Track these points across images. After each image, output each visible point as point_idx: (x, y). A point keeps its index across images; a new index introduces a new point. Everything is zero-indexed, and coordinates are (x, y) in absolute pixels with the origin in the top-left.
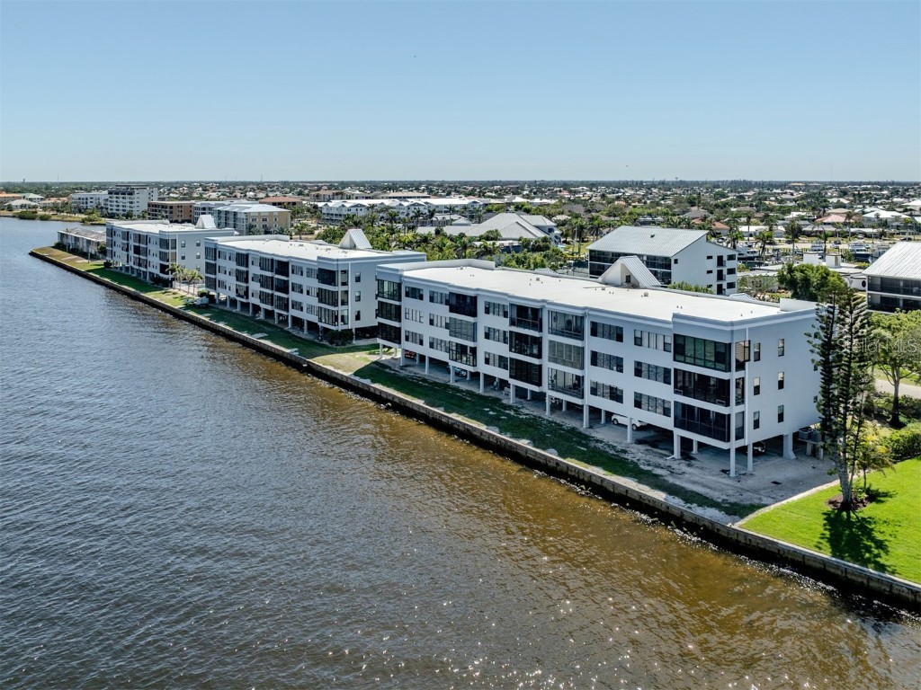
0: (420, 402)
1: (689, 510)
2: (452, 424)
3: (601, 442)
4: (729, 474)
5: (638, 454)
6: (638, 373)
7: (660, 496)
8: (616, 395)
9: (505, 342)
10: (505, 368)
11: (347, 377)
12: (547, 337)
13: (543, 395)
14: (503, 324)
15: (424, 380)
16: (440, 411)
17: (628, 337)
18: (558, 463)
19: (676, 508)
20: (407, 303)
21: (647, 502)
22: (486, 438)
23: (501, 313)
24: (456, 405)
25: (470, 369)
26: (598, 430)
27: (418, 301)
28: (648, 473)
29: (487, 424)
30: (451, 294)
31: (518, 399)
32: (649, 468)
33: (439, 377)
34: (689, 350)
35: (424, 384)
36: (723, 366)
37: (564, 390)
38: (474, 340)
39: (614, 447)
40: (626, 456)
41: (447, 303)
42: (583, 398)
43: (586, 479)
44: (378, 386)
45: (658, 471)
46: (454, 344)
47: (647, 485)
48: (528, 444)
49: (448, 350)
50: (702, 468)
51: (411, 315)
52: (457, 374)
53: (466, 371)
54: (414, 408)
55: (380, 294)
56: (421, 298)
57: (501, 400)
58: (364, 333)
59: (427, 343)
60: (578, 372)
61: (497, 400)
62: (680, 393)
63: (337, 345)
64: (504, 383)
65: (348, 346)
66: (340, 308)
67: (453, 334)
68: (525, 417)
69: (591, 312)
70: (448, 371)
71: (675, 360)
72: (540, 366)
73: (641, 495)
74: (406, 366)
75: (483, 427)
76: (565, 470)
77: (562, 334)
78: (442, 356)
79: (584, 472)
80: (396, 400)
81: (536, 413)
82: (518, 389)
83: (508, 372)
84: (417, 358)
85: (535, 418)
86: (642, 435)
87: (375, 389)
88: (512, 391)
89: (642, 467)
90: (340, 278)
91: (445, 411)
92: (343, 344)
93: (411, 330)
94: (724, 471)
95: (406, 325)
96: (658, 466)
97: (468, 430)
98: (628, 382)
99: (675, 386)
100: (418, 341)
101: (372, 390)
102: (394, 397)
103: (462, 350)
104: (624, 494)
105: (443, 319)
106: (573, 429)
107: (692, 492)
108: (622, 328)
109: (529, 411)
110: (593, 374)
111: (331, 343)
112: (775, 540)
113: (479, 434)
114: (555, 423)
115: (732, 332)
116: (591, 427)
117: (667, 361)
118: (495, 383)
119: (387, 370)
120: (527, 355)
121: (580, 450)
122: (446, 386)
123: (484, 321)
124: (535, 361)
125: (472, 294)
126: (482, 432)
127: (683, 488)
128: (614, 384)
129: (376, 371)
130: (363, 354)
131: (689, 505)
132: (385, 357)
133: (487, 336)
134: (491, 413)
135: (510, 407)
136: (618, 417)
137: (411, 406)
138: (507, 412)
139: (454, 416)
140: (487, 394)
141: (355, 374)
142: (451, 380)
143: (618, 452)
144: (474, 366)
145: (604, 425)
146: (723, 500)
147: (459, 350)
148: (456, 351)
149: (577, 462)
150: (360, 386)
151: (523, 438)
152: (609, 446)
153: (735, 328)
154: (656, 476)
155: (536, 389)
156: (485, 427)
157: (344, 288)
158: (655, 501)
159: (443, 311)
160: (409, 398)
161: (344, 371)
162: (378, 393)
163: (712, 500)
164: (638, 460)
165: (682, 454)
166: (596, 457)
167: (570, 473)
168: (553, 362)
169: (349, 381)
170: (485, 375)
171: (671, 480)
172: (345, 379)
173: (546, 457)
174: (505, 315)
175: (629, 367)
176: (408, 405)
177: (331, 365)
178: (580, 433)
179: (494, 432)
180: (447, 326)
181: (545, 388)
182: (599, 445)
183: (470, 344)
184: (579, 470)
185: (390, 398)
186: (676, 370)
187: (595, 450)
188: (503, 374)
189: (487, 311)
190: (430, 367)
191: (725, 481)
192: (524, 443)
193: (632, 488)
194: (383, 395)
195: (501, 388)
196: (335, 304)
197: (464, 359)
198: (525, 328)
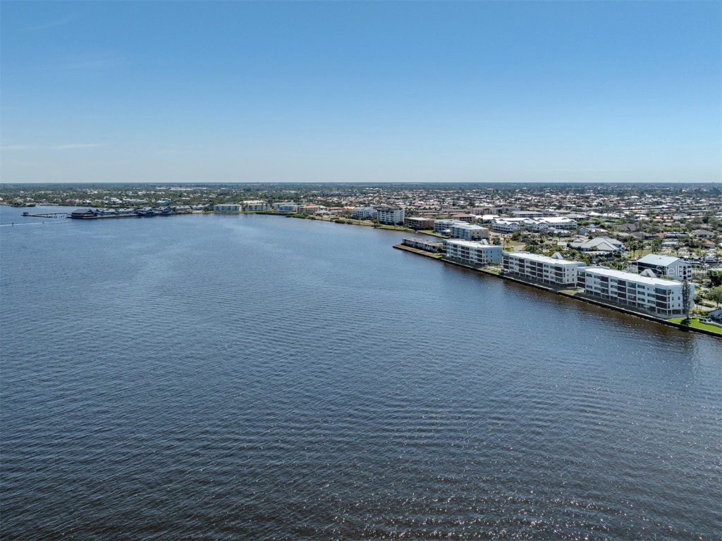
8: (644, 300)
9: (616, 288)
12: (627, 288)
13: (626, 301)
14: (616, 284)
17: (646, 288)
20: (586, 278)
30: (601, 276)
34: (658, 291)
36: (666, 294)
37: (631, 299)
41: (599, 278)
42: (636, 301)
46: (602, 289)
49: (600, 290)
51: (588, 281)
53: (605, 295)
55: (578, 275)
56: (592, 277)
59: (593, 288)
60: (635, 295)
66: (562, 278)
67: (601, 286)
69: (637, 282)
71: (656, 293)
72: (626, 294)
77: (631, 287)
78: (598, 291)
84: (590, 292)
93: (588, 285)
95: (587, 283)
98: (646, 298)
99: (656, 298)
100: (591, 288)
103: (603, 291)
105: (599, 282)
108: (645, 286)
110: (638, 296)
117: (654, 293)
120: (622, 291)
123: (611, 283)
124: (624, 293)
128: (643, 298)
132: (579, 292)
133: (611, 287)
136: (644, 305)
144: (607, 294)
157: (564, 272)
159: (598, 280)
168: (629, 293)
170: (611, 296)
174: (616, 282)
175: (646, 295)
180: (599, 284)
181: (627, 299)
183: (607, 289)
186: (656, 295)
188: (616, 296)
189: (611, 281)
198: (621, 285)
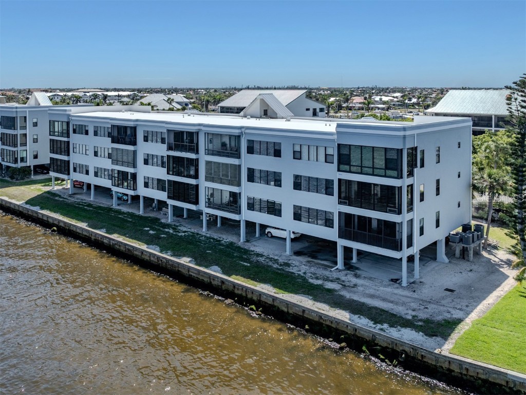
0: (83, 225)
1: (382, 333)
2: (114, 245)
3: (262, 256)
4: (400, 284)
5: (301, 266)
6: (297, 186)
7: (342, 315)
8: (274, 209)
9: (162, 166)
10: (164, 190)
11: (19, 206)
12: (204, 158)
13: (200, 213)
14: (161, 150)
15: (90, 205)
16: (101, 232)
17: (286, 152)
18: (223, 282)
19: (366, 331)
20: (75, 139)
21: (328, 323)
22: (147, 258)
23: (159, 140)
24: (118, 227)
25: (131, 193)
26: (254, 243)
27: (84, 136)
28: (319, 288)
29: (148, 243)
30: (113, 126)
31: (175, 218)
32: (319, 282)
33: (103, 202)
34: (355, 159)
35: (88, 208)
36: (394, 173)
37: (220, 207)
38: (134, 166)
39: (276, 261)
40: (291, 270)
41: (109, 135)
42: (240, 213)
43: (255, 298)
44: (46, 212)
45: (329, 285)
46: (116, 172)
47: (325, 302)
48: (190, 262)
49: (111, 177)
50: (370, 279)
51: (78, 150)
52: (119, 198)
53: (127, 195)
54: (78, 231)
55: (52, 132)
56: (87, 133)
57: (159, 219)
58: (42, 169)
59: (92, 172)
60: (235, 189)
61: (156, 221)
62: (344, 203)
63: (17, 180)
64: (162, 204)
65: (26, 180)
66: (19, 148)
67: (115, 162)
68: (183, 234)
69: (247, 131)
70: (111, 196)
71: (339, 170)
72: (197, 186)
73: (320, 316)
74: (74, 194)
75: (144, 247)
76: (231, 288)
77: (219, 154)
78: (106, 183)
79: (253, 291)
80: (62, 224)
81: (194, 230)
82: (175, 208)
83: (166, 193)
84: (85, 187)
85: (194, 235)
86: (299, 246)
87: (43, 215)
88: (170, 211)
89: (311, 281)
90: (19, 123)
91: (107, 232)
92: (22, 179)
93: (78, 162)
94: (395, 281)
95: (75, 159)
96: (327, 279)
97: (129, 250)
98: (287, 197)
99: (340, 197)
100: (85, 172)
101: (40, 216)
102: (60, 221)
103: (123, 176)
104: (301, 314)
105: (106, 150)
106: (232, 244)
107: (376, 308)
108: (280, 143)
109: (186, 228)
110: (249, 190)
111: (12, 178)
112: (502, 370)
113: (140, 254)
114: (213, 239)
115: (404, 137)
116: (247, 241)
117: (331, 172)
118: (154, 205)
119: (57, 198)
120: (184, 176)
121: (244, 266)
122: (109, 210)
123: (144, 148)
124: (192, 181)
125: (132, 124)
126: (142, 252)
127: (363, 304)
128: (271, 199)
129: (47, 200)
130: (38, 186)
131: (379, 326)
132: (56, 188)
133: (146, 162)
134: (151, 232)
135: (168, 226)
136: (272, 231)
137: (74, 229)
138: (167, 230)
139: (115, 237)
140: (146, 215)
141: (27, 203)
142: (114, 204)
143: (281, 265)
144: (134, 190)
145: (259, 239)
146: (414, 317)
147: (121, 178)
148: (118, 177)
149: (243, 279)
150: (30, 213)
151: (184, 256)
152: (271, 259)
153: (408, 133)
154: (329, 291)
155: (193, 207)
156: (146, 246)
157: (23, 132)
158: (338, 322)
159: (105, 143)
160: (73, 222)
161: (18, 200)
162: (45, 218)
163: (401, 317)
164: (305, 273)
165: (345, 264)
166: (260, 272)
167: (236, 291)
168: (210, 181)
169: (21, 209)
170: (144, 197)
171: (347, 295)
172: (17, 208)
173: (210, 276)
174: (163, 141)
175: (288, 181)
176: (72, 228)
177: (7, 196)
178: (239, 248)
179: (154, 251)
180: (110, 156)
181: (202, 206)
182: (261, 259)
183: (130, 170)
184: (247, 289)
185: (56, 222)
186: (340, 180)
187: (258, 265)
188: (162, 196)
189: (146, 139)
190: (95, 194)
191: (400, 291)
192: (185, 261)
193: (308, 307)
194: (51, 221)
195: (160, 209)
196: (15, 145)
197: (126, 184)
198: (181, 151)
